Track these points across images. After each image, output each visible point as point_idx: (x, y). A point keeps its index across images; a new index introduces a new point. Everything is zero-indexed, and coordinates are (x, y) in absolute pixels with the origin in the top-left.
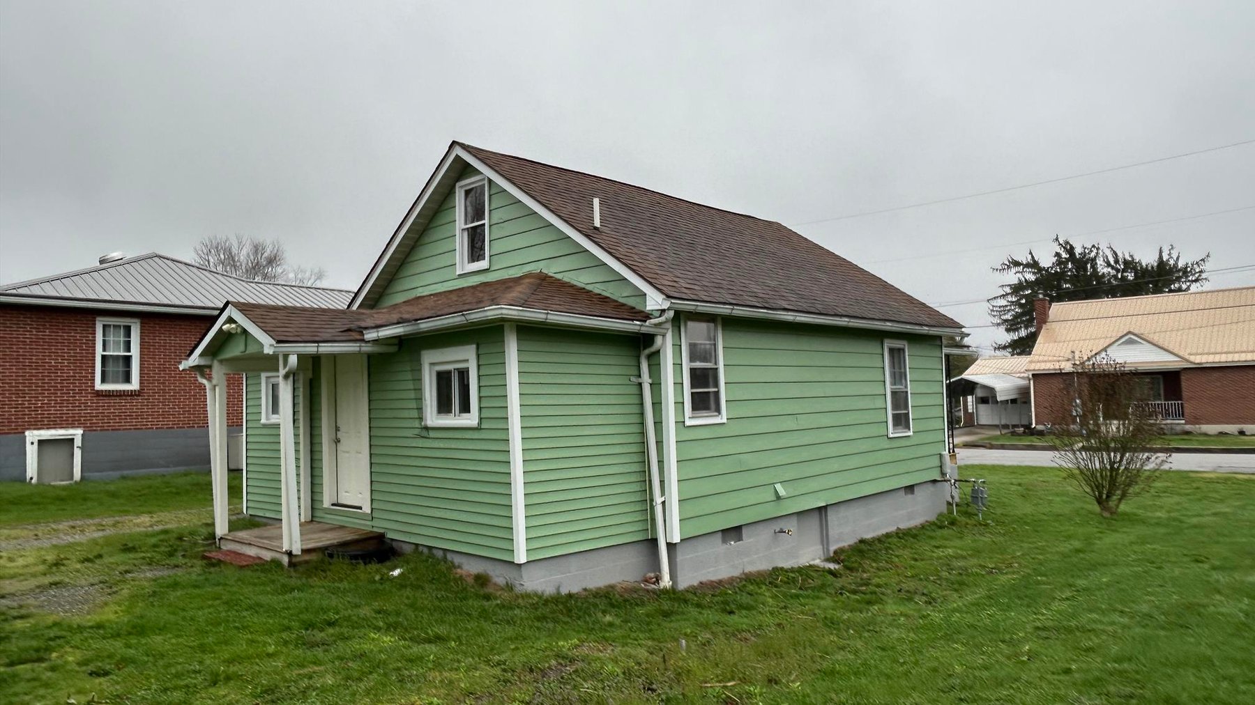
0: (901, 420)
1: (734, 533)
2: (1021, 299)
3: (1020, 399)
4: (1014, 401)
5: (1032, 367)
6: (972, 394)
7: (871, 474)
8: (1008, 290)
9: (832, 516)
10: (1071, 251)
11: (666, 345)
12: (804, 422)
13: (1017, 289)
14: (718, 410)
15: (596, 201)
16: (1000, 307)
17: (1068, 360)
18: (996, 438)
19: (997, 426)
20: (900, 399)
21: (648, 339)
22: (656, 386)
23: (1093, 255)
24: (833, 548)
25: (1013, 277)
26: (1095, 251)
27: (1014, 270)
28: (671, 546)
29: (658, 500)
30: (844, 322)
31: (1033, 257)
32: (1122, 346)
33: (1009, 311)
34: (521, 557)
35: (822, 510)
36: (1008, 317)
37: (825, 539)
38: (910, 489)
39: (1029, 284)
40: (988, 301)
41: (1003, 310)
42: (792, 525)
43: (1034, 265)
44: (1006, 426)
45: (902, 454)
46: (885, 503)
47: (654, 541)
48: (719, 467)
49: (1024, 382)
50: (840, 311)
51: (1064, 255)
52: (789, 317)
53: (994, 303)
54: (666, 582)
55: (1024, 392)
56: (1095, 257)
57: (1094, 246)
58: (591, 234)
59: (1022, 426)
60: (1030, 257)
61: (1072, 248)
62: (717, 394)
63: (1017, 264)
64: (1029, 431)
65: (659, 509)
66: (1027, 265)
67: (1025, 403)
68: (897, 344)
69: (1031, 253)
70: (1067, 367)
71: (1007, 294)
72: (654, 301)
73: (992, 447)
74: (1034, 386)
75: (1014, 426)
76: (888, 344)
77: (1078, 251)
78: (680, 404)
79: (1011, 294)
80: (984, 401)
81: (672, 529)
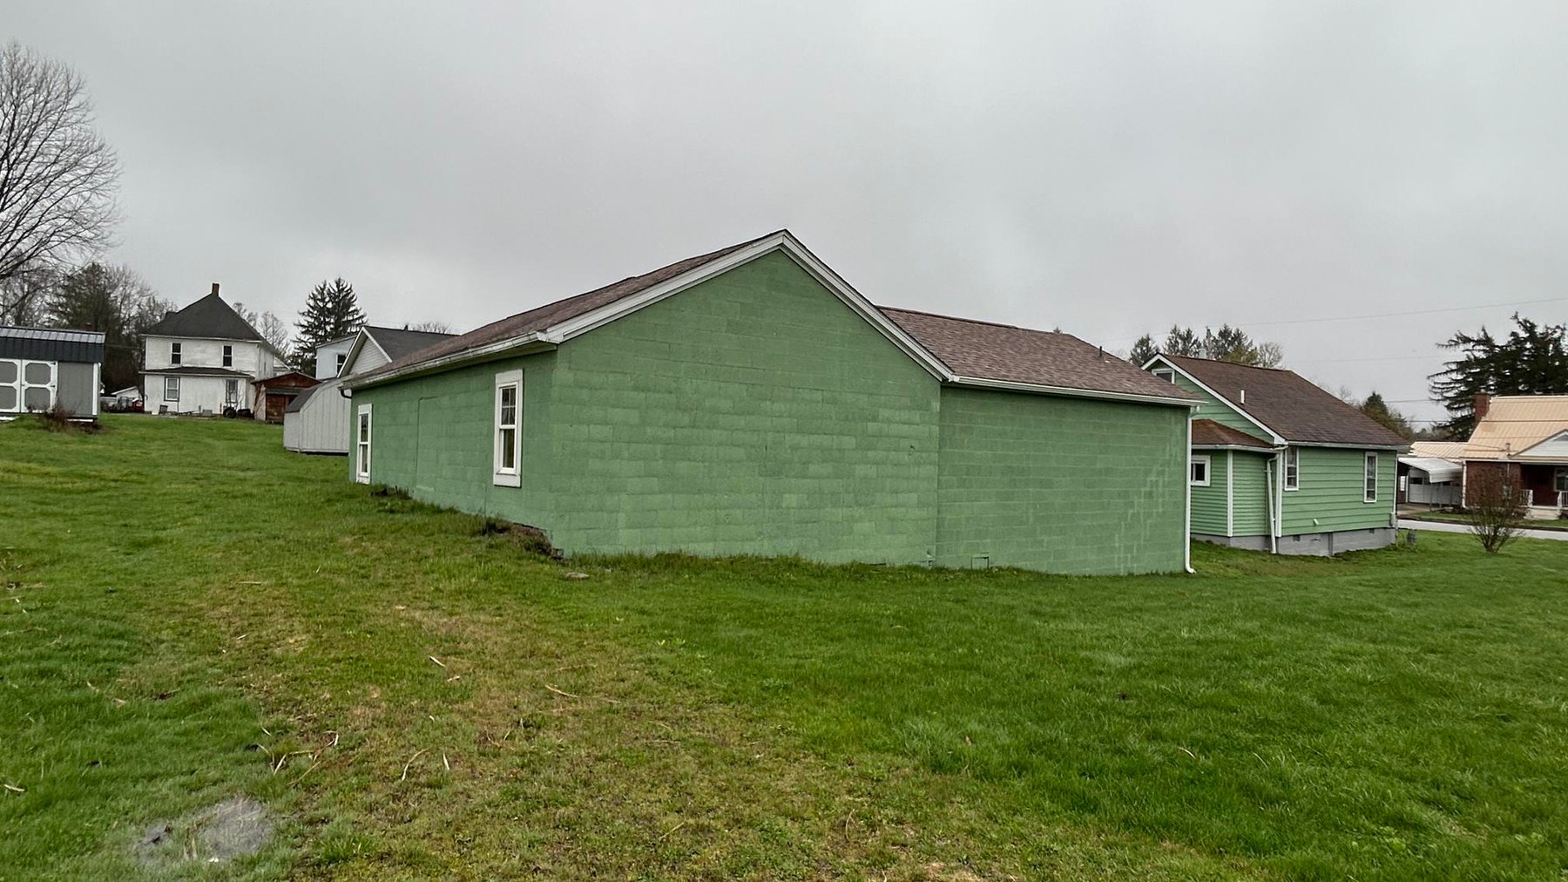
0: (1371, 494)
1: (1297, 537)
2: (1468, 377)
3: (1453, 481)
4: (1445, 483)
5: (1468, 454)
6: (1405, 475)
7: (1356, 519)
8: (1454, 367)
9: (1335, 537)
10: (1530, 328)
11: (1280, 458)
12: (1328, 492)
13: (1462, 366)
14: (1295, 485)
15: (1243, 392)
16: (1443, 384)
17: (1503, 451)
18: (1425, 514)
19: (1427, 504)
20: (1371, 482)
21: (1273, 455)
22: (1274, 474)
23: (1556, 336)
24: (1334, 552)
25: (1460, 354)
26: (1559, 331)
27: (1462, 347)
28: (1277, 538)
29: (1273, 519)
30: (1350, 446)
31: (1485, 333)
32: (1558, 442)
33: (1453, 388)
34: (1230, 534)
35: (1330, 534)
36: (1451, 394)
37: (1330, 548)
38: (1372, 530)
39: (1478, 361)
40: (1429, 377)
41: (1447, 386)
42: (1318, 537)
43: (1487, 341)
44: (1436, 505)
45: (1369, 512)
46: (1359, 535)
47: (1270, 536)
48: (1295, 509)
49: (1458, 467)
50: (1347, 440)
51: (1523, 334)
52: (1327, 445)
53: (1437, 379)
54: (1274, 552)
55: (1457, 476)
56: (1559, 338)
57: (1558, 327)
58: (1240, 406)
59: (1452, 506)
60: (1482, 333)
61: (1533, 326)
62: (1295, 478)
63: (1467, 340)
64: (1458, 509)
65: (1272, 524)
66: (1479, 342)
67: (1458, 485)
68: (1372, 454)
69: (1483, 330)
70: (1502, 457)
71: (1452, 371)
72: (1278, 440)
73: (1421, 520)
74: (1467, 472)
75: (1444, 505)
76: (1367, 454)
77: (1539, 330)
78: (1283, 482)
79: (1457, 371)
80: (1416, 481)
81: (1277, 531)
